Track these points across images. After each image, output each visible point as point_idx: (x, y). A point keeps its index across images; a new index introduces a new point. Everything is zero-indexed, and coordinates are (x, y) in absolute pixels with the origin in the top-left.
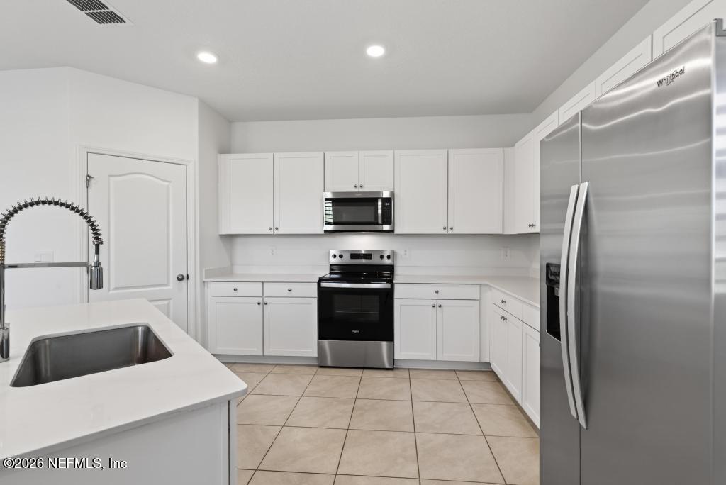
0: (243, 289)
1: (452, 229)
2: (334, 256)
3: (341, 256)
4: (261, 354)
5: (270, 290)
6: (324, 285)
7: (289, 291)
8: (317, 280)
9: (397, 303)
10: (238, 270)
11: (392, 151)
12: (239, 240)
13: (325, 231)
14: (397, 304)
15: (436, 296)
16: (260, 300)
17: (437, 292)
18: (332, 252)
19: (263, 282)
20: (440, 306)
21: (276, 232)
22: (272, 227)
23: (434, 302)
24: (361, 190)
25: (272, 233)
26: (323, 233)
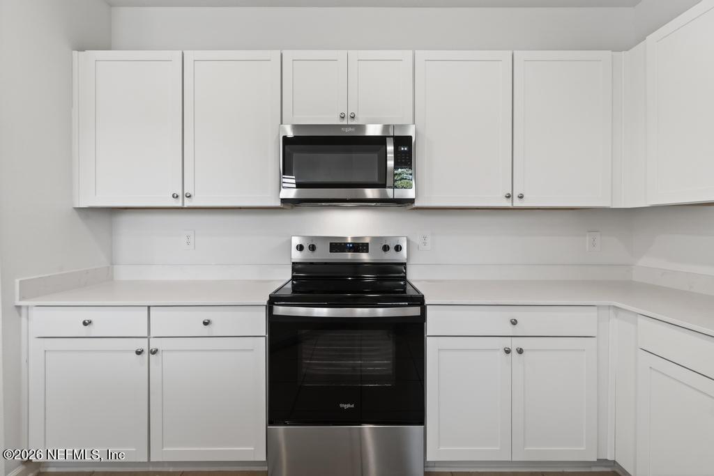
0: (105, 321)
1: (521, 197)
2: (300, 248)
3: (312, 248)
4: (146, 460)
5: (163, 322)
6: (280, 310)
7: (206, 323)
8: (265, 301)
9: (431, 345)
10: (124, 273)
11: (410, 52)
12: (125, 219)
13: (284, 201)
14: (432, 347)
15: (510, 330)
16: (142, 344)
17: (514, 322)
18: (296, 241)
19: (149, 307)
20: (520, 351)
21: (188, 203)
22: (179, 193)
23: (507, 343)
24: (351, 122)
25: (179, 204)
26: (278, 204)
